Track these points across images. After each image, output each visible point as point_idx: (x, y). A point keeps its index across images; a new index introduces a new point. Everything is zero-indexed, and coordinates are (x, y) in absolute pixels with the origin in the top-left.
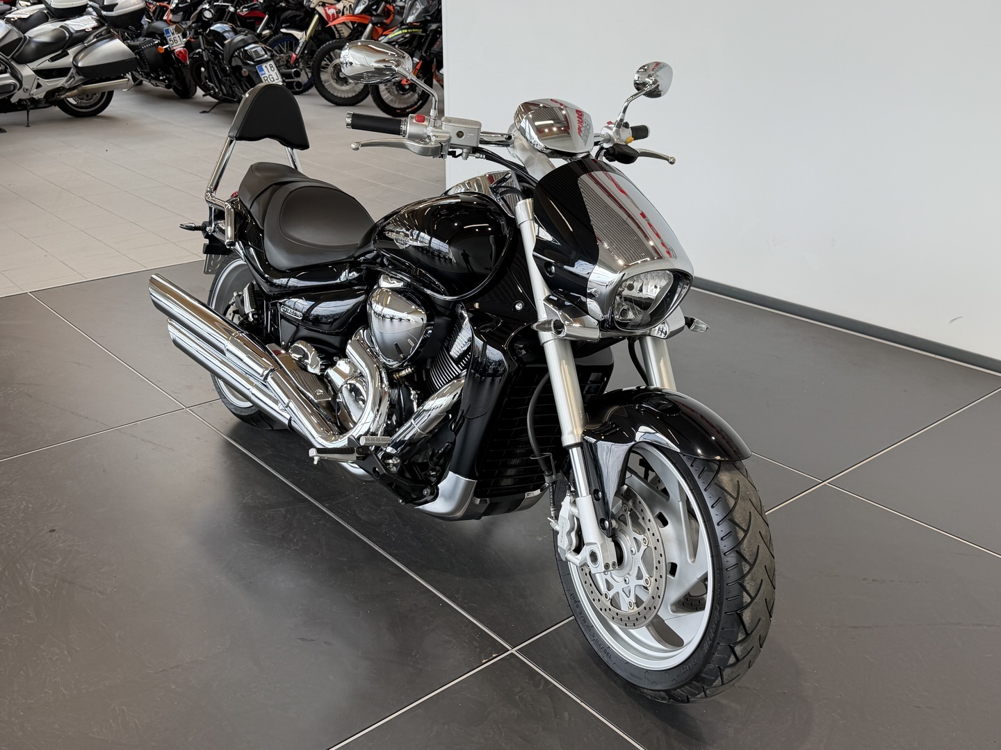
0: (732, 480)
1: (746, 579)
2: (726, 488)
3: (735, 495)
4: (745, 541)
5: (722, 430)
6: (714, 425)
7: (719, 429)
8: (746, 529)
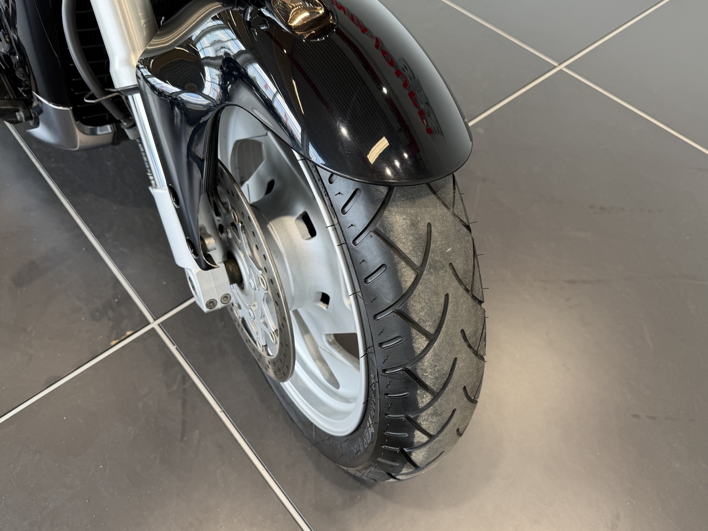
0: (414, 224)
1: (423, 414)
2: (400, 246)
3: (417, 261)
4: (429, 356)
5: (407, 67)
6: (396, 58)
7: (401, 66)
8: (431, 330)
